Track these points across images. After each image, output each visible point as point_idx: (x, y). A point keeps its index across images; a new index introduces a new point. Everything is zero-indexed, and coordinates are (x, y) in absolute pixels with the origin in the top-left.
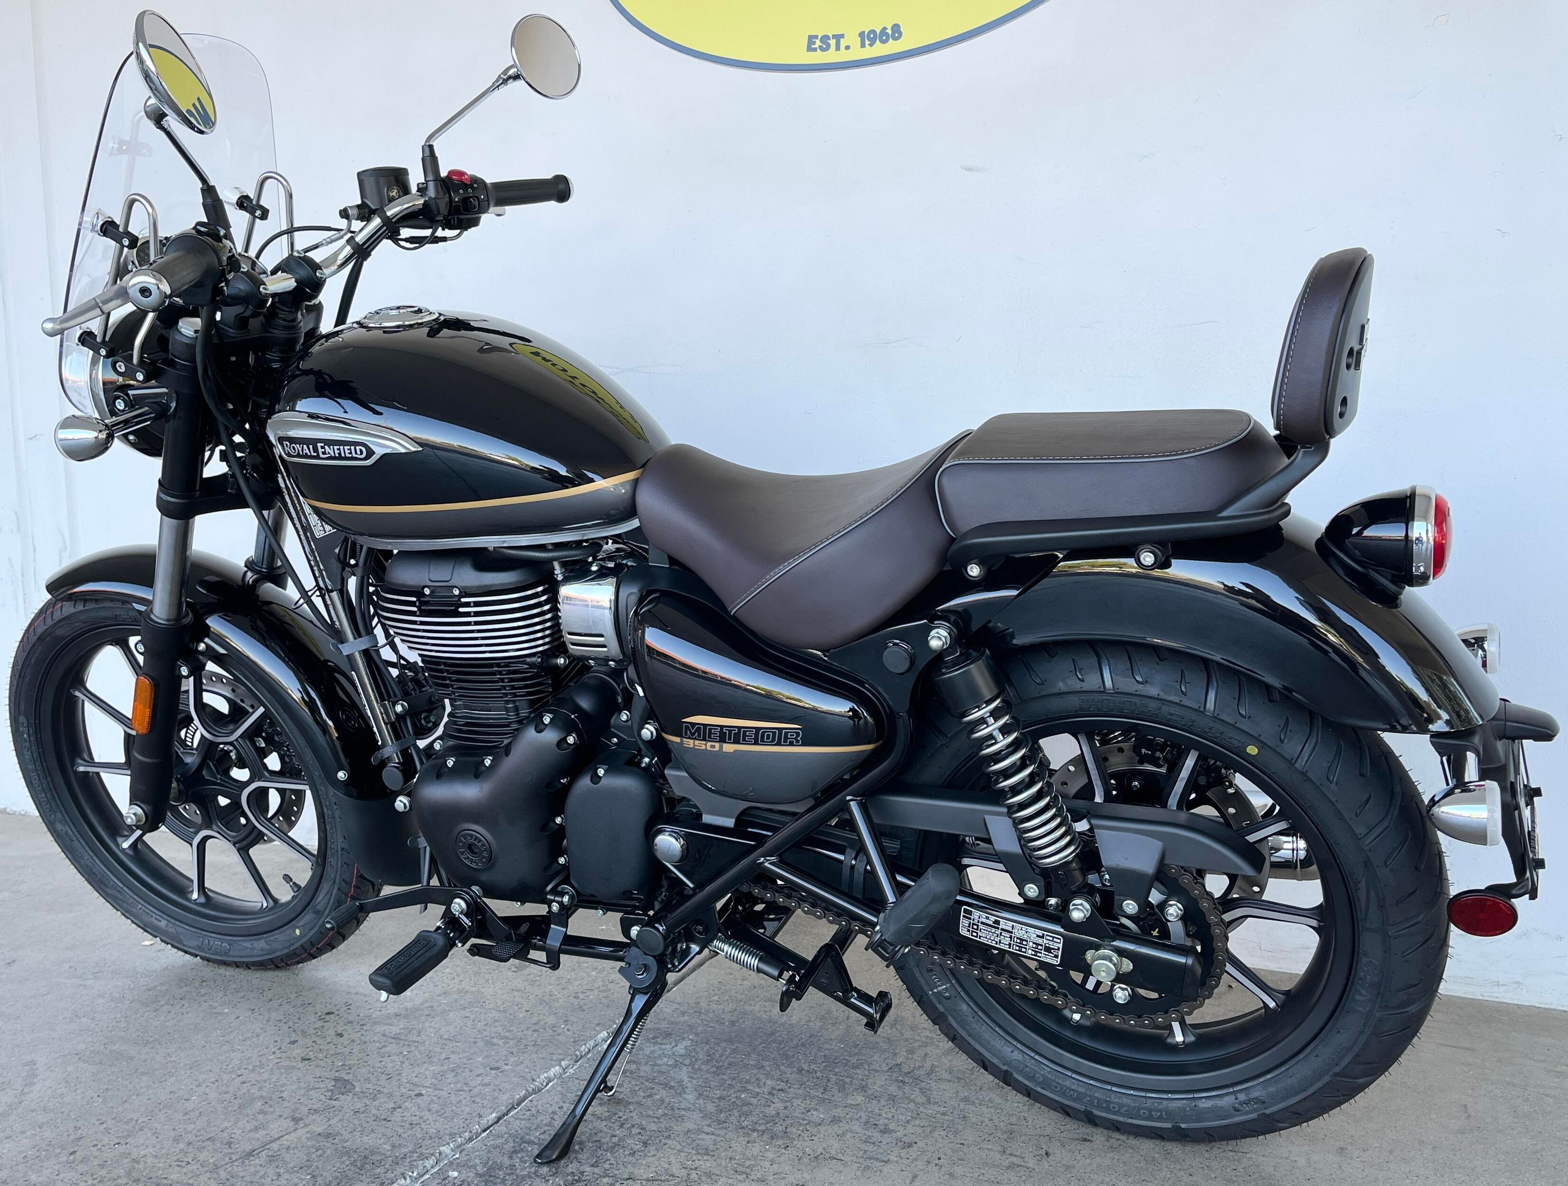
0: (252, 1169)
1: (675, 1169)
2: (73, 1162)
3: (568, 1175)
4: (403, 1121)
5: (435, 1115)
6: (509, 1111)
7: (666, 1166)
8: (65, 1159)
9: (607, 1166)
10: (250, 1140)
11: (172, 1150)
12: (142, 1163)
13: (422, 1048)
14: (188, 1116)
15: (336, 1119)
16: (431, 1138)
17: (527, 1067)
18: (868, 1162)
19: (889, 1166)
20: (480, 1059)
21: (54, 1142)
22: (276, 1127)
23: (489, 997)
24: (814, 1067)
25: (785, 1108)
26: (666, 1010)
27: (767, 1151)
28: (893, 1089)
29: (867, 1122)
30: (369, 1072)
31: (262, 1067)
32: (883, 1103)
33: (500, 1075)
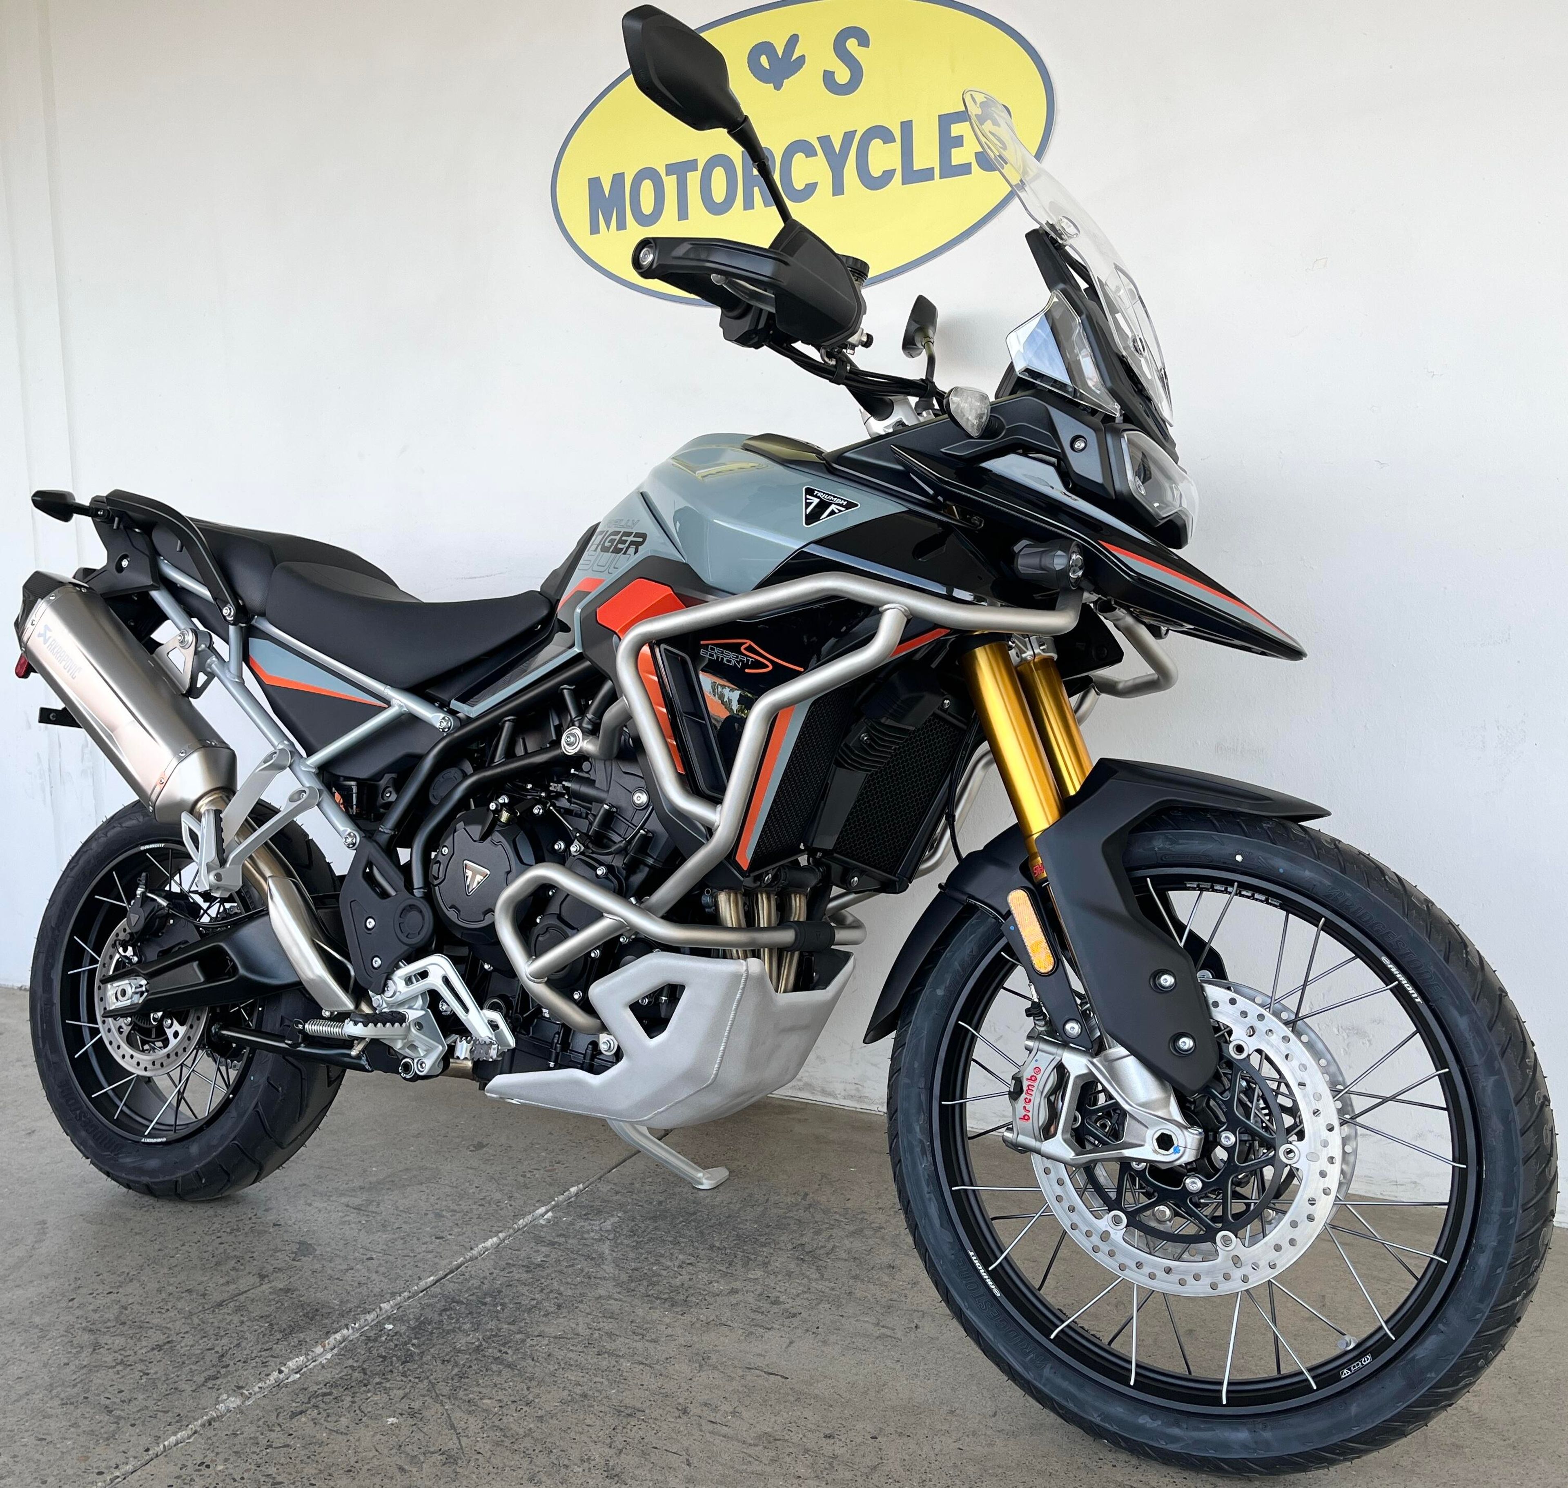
0: (220, 1317)
1: (581, 1329)
2: (72, 1308)
3: (487, 1331)
4: (352, 1281)
5: (381, 1277)
6: (446, 1276)
7: (574, 1326)
8: (65, 1305)
9: (522, 1324)
10: (222, 1292)
11: (154, 1300)
12: (129, 1310)
13: (379, 1218)
14: (171, 1272)
15: (296, 1277)
16: (375, 1295)
17: (468, 1237)
18: (752, 1329)
19: (770, 1333)
20: (428, 1229)
21: (57, 1290)
22: (244, 1283)
23: (445, 1174)
24: (725, 1244)
25: (691, 1279)
26: (601, 1189)
27: (665, 1316)
28: (792, 1266)
29: (761, 1294)
30: (330, 1238)
31: (238, 1230)
32: (779, 1278)
33: (443, 1244)
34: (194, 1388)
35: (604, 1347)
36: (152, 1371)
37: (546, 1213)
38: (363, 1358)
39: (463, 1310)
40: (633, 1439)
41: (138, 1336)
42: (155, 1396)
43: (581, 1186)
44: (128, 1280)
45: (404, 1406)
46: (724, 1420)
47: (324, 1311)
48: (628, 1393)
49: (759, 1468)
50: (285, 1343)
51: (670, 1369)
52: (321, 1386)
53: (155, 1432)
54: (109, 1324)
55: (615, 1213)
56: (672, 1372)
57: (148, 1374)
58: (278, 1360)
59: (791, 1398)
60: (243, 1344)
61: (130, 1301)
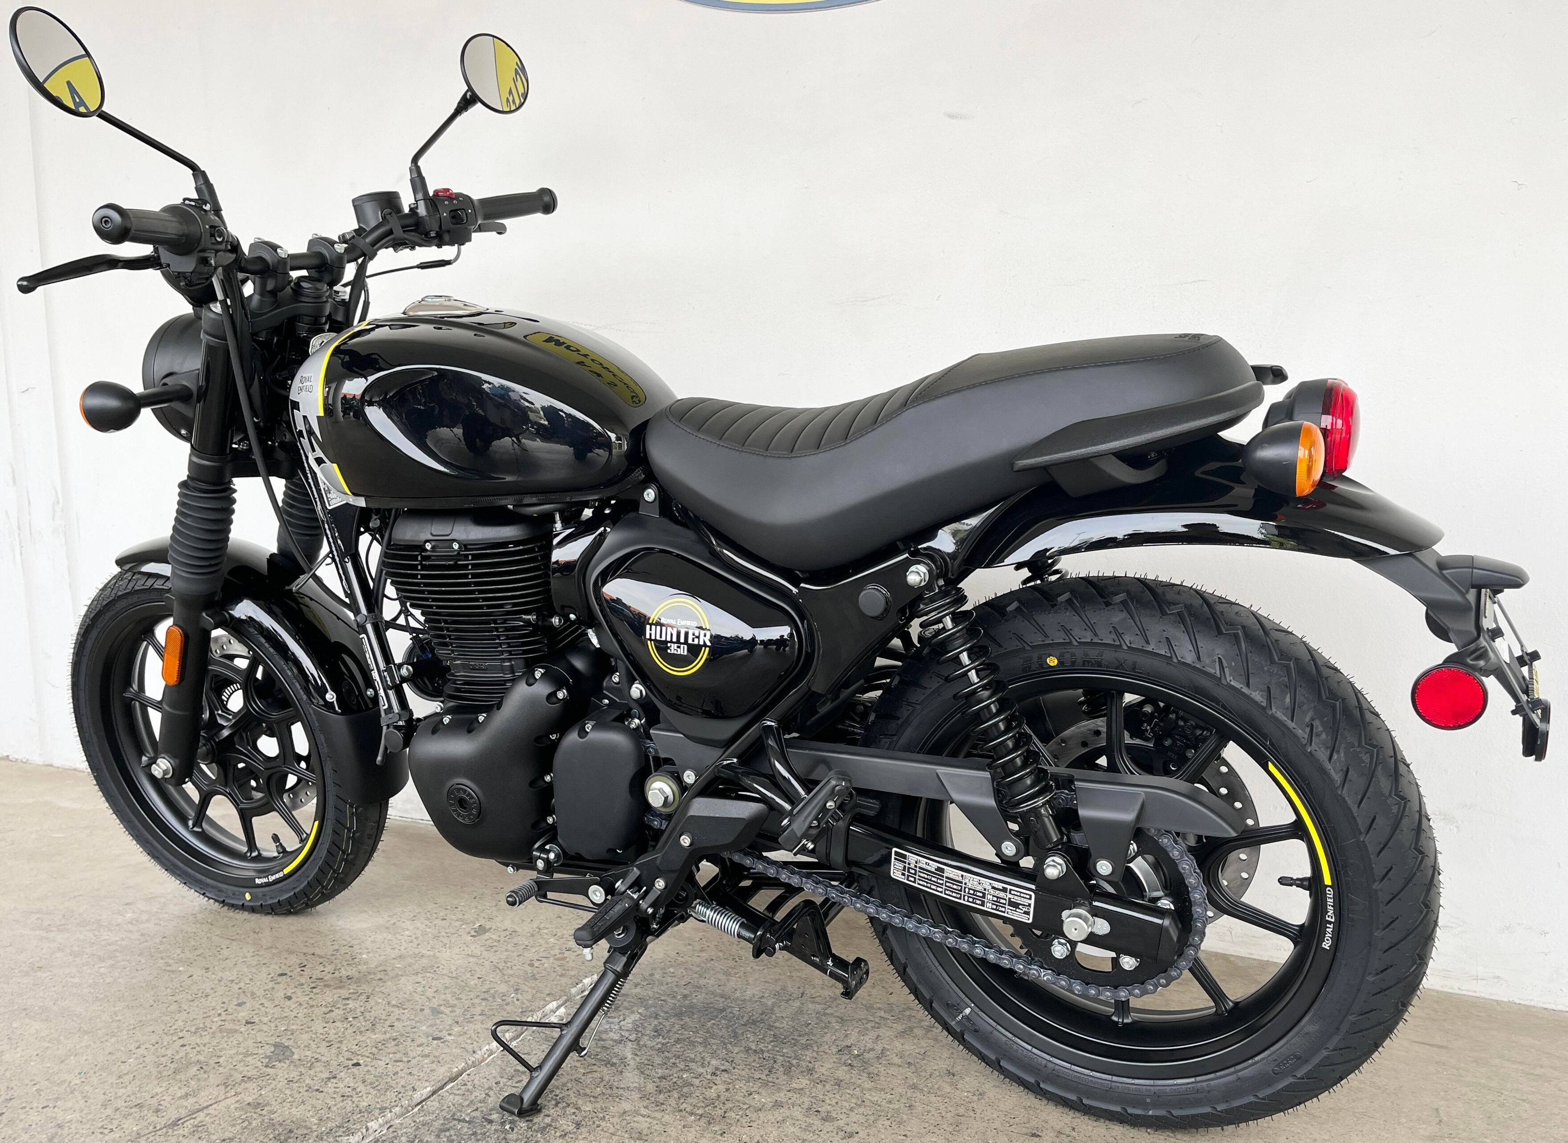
4: (335, 1093)
5: (369, 1087)
6: (445, 1084)
10: (178, 1106)
11: (99, 1116)
13: (368, 1015)
14: (121, 1080)
15: (269, 1088)
16: (361, 1112)
17: (470, 1038)
20: (424, 1028)
22: (207, 1093)
23: (444, 962)
24: (761, 1046)
25: (727, 1090)
27: (702, 1136)
28: (842, 1073)
29: (808, 1109)
30: (311, 1038)
31: (204, 1029)
32: (828, 1087)
33: (442, 1045)
37: (558, 1008)
39: (465, 1130)
43: (595, 977)
44: (68, 1089)
47: (300, 1132)
55: (635, 1008)
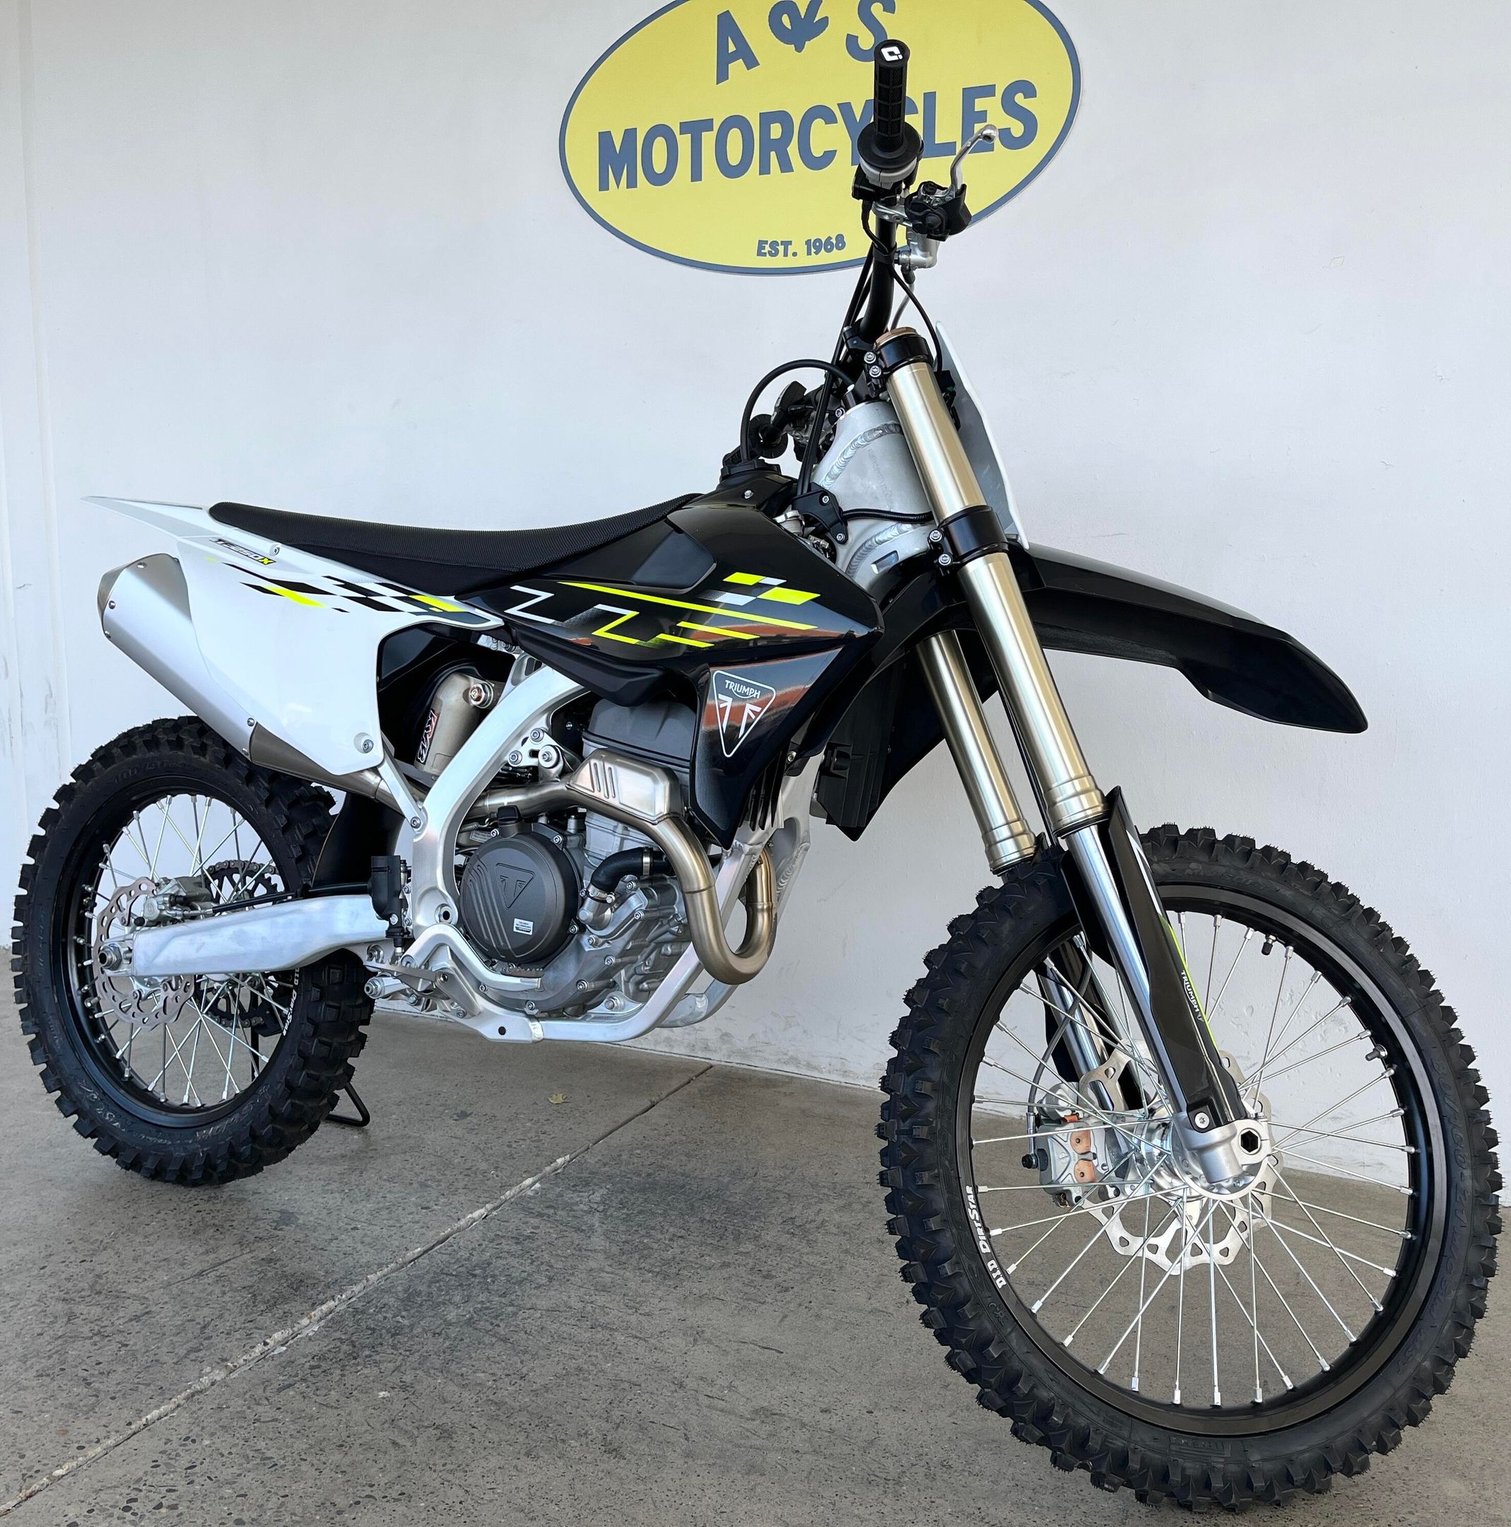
0: (200, 1287)
1: (574, 1302)
2: (43, 1276)
3: (478, 1303)
4: (337, 1251)
5: (367, 1247)
6: (434, 1246)
7: (566, 1299)
8: (36, 1272)
9: (513, 1297)
10: (201, 1261)
11: (131, 1269)
12: (104, 1278)
13: (362, 1188)
14: (147, 1240)
15: (280, 1246)
16: (361, 1266)
17: (455, 1208)
18: (746, 1303)
19: (764, 1307)
20: (413, 1199)
21: (27, 1257)
22: (224, 1252)
23: (429, 1143)
24: (715, 1217)
25: (682, 1253)
26: (589, 1161)
27: (658, 1289)
28: (783, 1240)
29: (752, 1269)
30: (313, 1207)
31: (216, 1198)
32: (770, 1251)
33: (429, 1214)
34: (175, 1360)
35: (597, 1320)
36: (131, 1343)
37: (534, 1184)
38: (351, 1330)
39: (453, 1282)
40: (630, 1413)
41: (115, 1306)
42: (135, 1367)
43: (568, 1157)
44: (101, 1248)
45: (395, 1379)
46: (720, 1394)
47: (309, 1281)
48: (624, 1366)
49: (758, 1443)
50: (270, 1315)
51: (665, 1342)
52: (309, 1358)
53: (137, 1405)
54: (83, 1293)
55: (603, 1185)
56: (667, 1346)
57: (127, 1345)
58: (263, 1332)
59: (788, 1373)
60: (226, 1315)
61: (105, 1270)
